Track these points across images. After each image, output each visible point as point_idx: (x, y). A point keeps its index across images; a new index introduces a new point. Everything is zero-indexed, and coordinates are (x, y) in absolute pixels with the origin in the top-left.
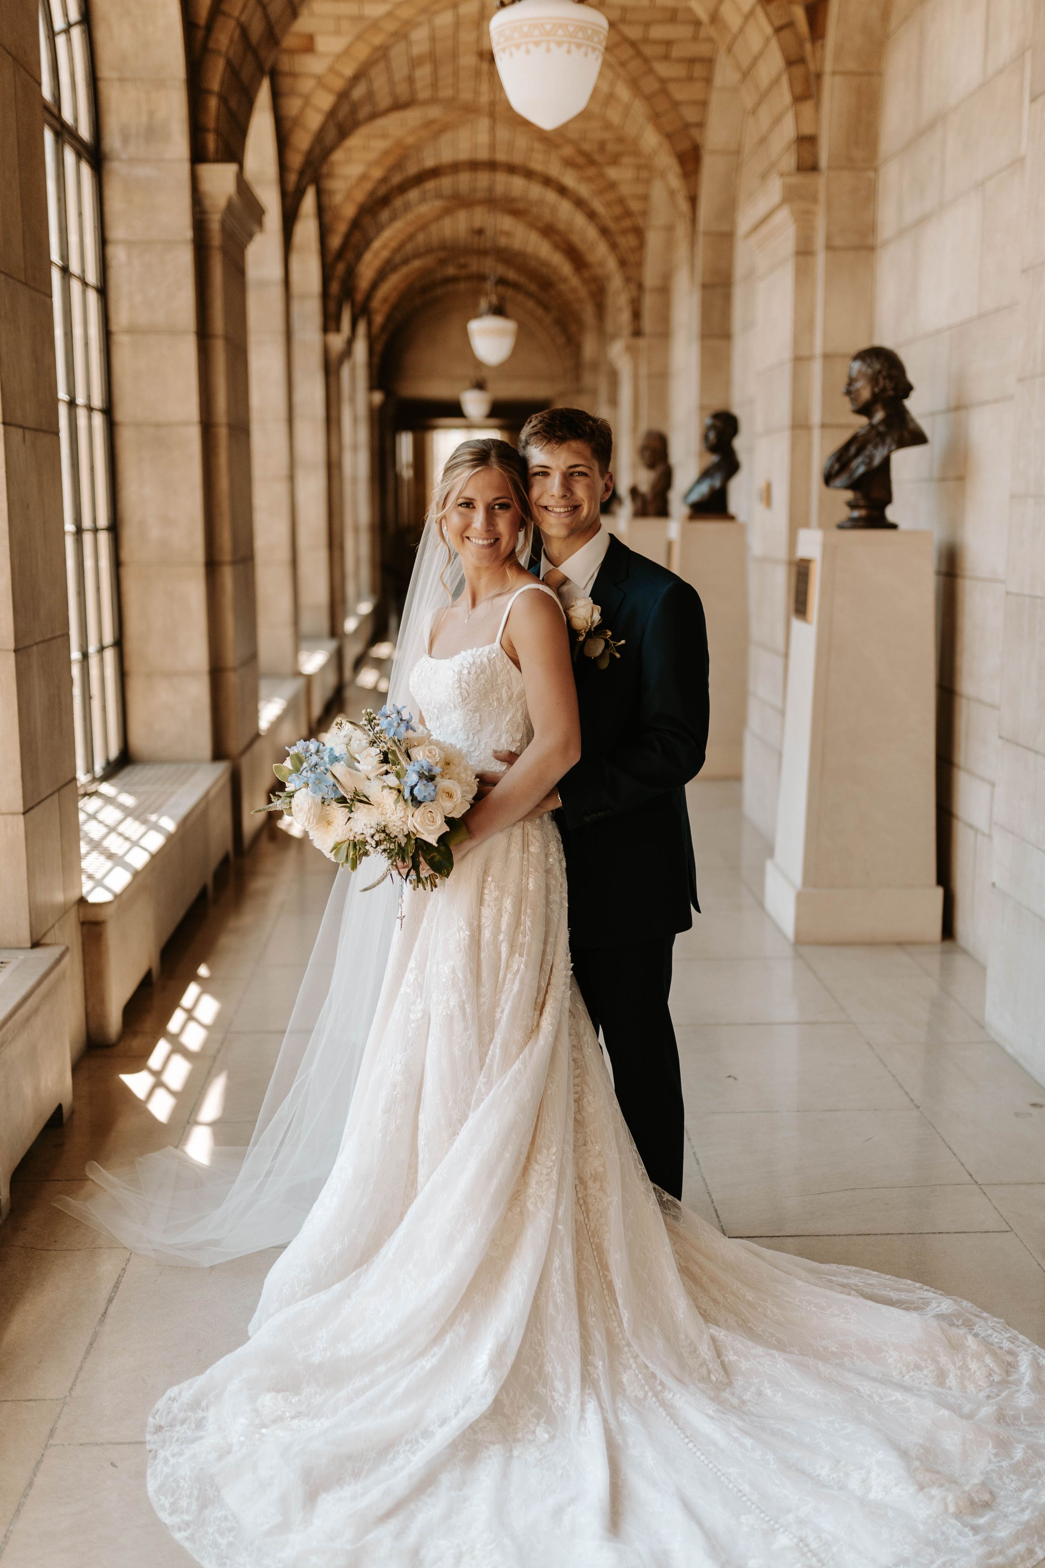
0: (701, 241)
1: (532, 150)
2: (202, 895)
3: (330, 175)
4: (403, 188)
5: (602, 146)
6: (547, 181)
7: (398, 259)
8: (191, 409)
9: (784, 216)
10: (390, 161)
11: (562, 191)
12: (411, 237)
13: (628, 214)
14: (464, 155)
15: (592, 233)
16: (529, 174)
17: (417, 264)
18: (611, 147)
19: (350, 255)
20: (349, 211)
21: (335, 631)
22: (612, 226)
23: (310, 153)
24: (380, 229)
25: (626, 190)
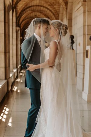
0: (68, 14)
1: (44, 3)
2: (4, 97)
3: (17, 7)
4: (27, 8)
5: (53, 3)
6: (46, 8)
7: (25, 19)
8: (3, 32)
9: (82, 7)
10: (25, 5)
11: (48, 9)
12: (27, 16)
13: (57, 12)
14: (35, 4)
15: (52, 14)
16: (44, 7)
17: (27, 20)
18: (55, 3)
19: (19, 17)
20: (20, 11)
21: (17, 67)
22: (54, 13)
23: (16, 2)
24: (23, 14)
25: (57, 9)
